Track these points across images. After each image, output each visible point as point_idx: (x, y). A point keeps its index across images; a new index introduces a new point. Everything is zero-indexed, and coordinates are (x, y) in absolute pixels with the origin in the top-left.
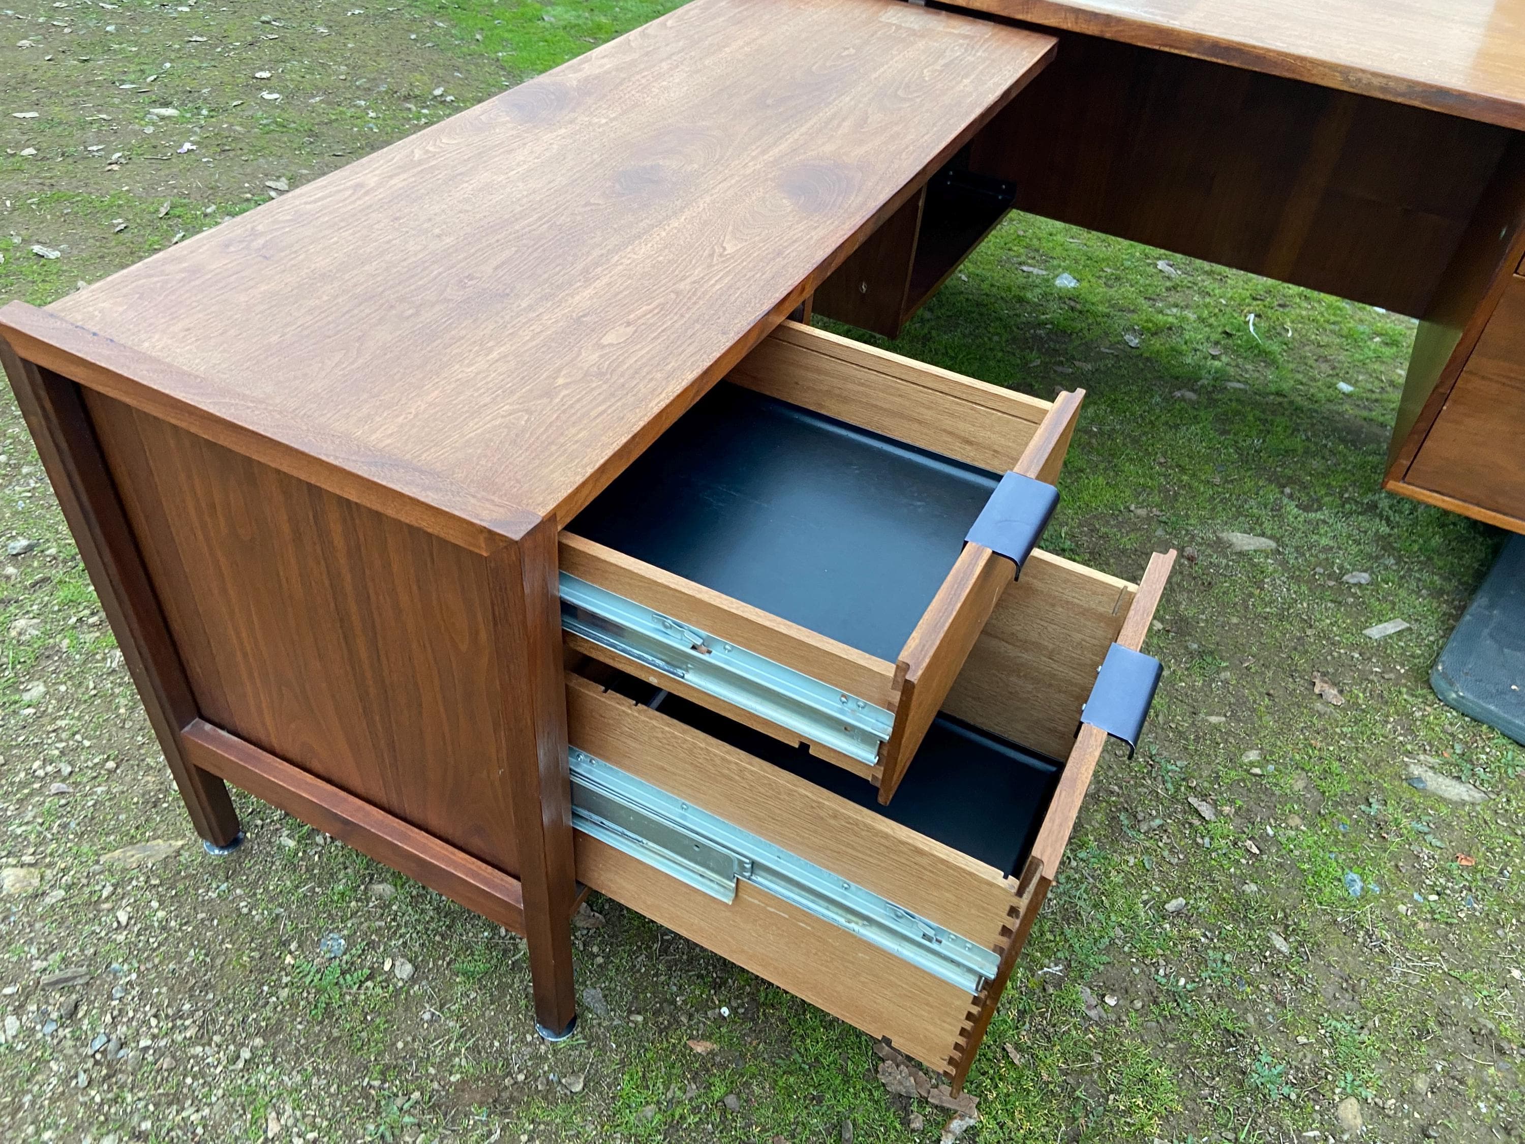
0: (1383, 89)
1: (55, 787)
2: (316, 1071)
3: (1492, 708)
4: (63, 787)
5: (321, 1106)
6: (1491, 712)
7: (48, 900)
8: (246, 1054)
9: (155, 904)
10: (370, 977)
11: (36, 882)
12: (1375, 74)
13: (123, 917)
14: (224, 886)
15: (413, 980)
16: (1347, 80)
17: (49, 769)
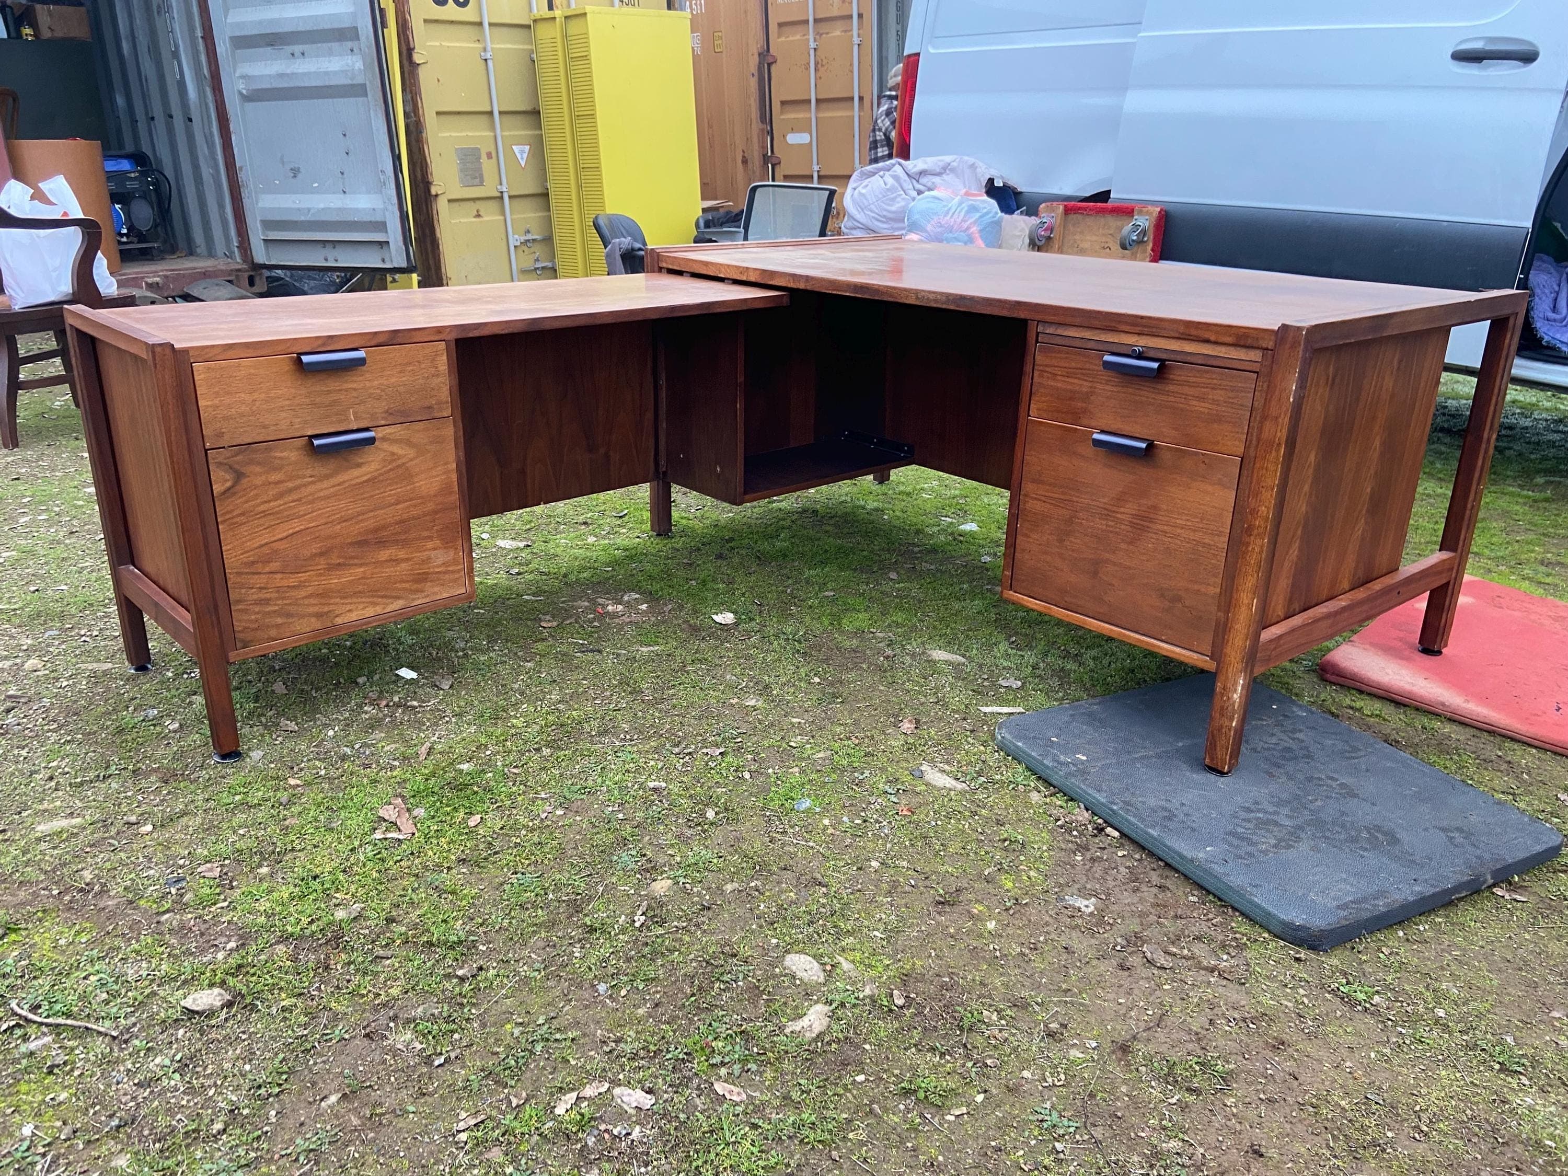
0: (936, 301)
1: (83, 639)
2: (94, 751)
3: (1020, 744)
4: (87, 639)
5: (83, 763)
6: (1017, 747)
7: (38, 673)
8: (69, 738)
9: (84, 683)
10: (154, 725)
11: (40, 666)
12: (929, 292)
13: (65, 684)
14: (122, 683)
15: (175, 731)
16: (917, 298)
17: (89, 633)
